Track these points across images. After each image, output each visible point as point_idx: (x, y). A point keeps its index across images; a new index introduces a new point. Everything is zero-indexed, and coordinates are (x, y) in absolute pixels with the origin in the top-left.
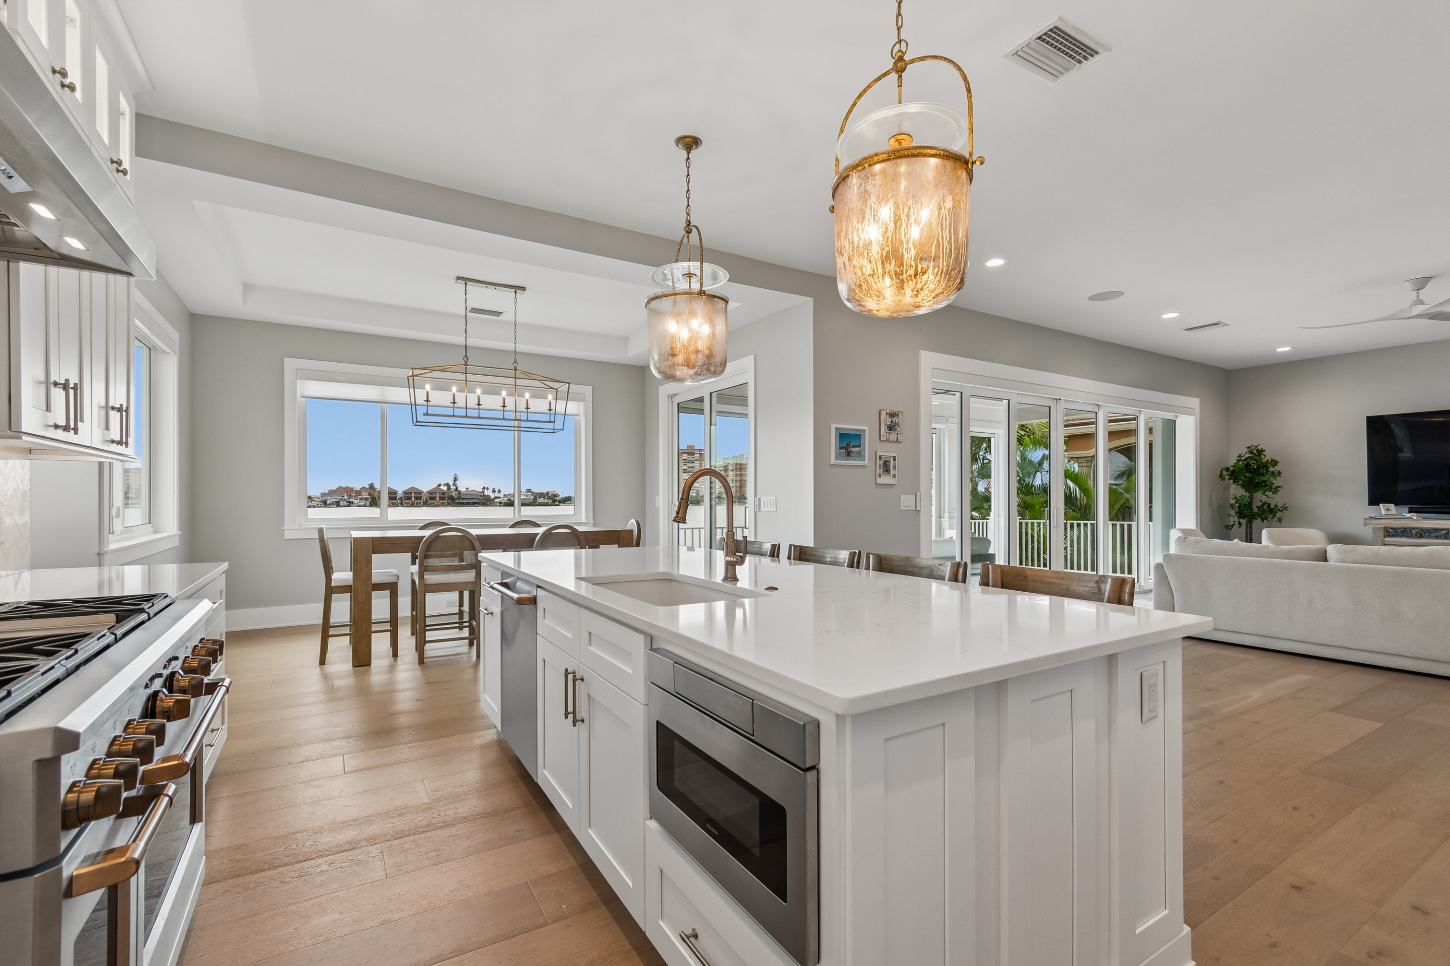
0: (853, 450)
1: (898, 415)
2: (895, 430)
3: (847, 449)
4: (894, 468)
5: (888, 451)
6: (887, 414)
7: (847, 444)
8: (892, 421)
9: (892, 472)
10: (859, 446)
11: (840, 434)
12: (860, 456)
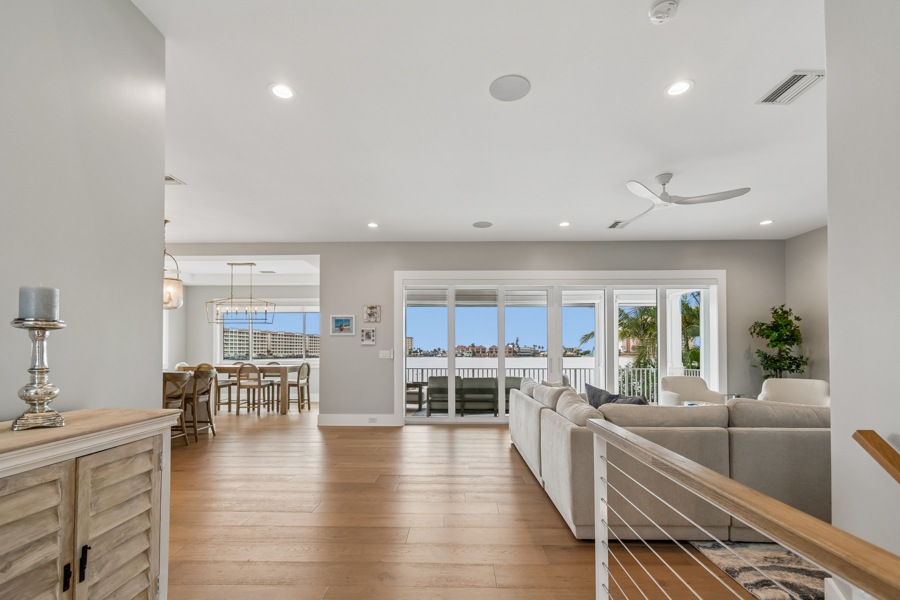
0: (345, 327)
1: (376, 308)
2: (374, 316)
3: (340, 327)
4: (373, 336)
5: (369, 327)
6: (368, 308)
7: (340, 325)
8: (371, 311)
9: (372, 338)
10: (349, 325)
11: (336, 320)
12: (350, 330)
